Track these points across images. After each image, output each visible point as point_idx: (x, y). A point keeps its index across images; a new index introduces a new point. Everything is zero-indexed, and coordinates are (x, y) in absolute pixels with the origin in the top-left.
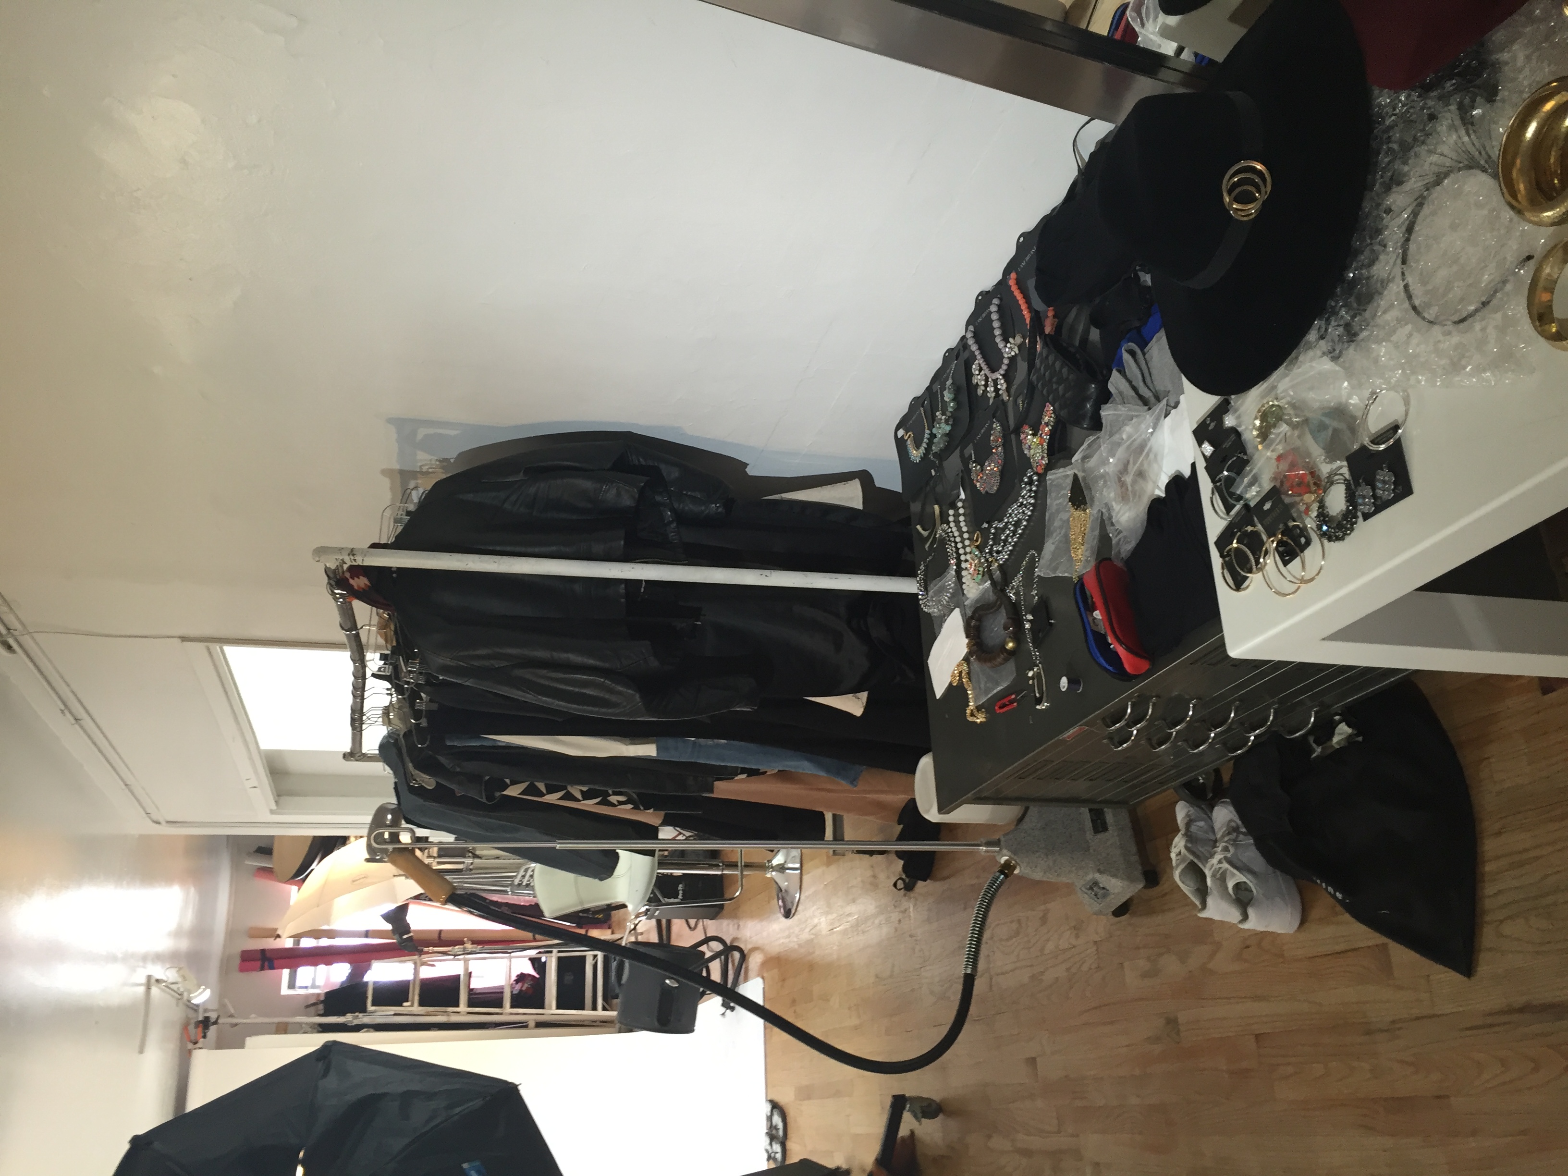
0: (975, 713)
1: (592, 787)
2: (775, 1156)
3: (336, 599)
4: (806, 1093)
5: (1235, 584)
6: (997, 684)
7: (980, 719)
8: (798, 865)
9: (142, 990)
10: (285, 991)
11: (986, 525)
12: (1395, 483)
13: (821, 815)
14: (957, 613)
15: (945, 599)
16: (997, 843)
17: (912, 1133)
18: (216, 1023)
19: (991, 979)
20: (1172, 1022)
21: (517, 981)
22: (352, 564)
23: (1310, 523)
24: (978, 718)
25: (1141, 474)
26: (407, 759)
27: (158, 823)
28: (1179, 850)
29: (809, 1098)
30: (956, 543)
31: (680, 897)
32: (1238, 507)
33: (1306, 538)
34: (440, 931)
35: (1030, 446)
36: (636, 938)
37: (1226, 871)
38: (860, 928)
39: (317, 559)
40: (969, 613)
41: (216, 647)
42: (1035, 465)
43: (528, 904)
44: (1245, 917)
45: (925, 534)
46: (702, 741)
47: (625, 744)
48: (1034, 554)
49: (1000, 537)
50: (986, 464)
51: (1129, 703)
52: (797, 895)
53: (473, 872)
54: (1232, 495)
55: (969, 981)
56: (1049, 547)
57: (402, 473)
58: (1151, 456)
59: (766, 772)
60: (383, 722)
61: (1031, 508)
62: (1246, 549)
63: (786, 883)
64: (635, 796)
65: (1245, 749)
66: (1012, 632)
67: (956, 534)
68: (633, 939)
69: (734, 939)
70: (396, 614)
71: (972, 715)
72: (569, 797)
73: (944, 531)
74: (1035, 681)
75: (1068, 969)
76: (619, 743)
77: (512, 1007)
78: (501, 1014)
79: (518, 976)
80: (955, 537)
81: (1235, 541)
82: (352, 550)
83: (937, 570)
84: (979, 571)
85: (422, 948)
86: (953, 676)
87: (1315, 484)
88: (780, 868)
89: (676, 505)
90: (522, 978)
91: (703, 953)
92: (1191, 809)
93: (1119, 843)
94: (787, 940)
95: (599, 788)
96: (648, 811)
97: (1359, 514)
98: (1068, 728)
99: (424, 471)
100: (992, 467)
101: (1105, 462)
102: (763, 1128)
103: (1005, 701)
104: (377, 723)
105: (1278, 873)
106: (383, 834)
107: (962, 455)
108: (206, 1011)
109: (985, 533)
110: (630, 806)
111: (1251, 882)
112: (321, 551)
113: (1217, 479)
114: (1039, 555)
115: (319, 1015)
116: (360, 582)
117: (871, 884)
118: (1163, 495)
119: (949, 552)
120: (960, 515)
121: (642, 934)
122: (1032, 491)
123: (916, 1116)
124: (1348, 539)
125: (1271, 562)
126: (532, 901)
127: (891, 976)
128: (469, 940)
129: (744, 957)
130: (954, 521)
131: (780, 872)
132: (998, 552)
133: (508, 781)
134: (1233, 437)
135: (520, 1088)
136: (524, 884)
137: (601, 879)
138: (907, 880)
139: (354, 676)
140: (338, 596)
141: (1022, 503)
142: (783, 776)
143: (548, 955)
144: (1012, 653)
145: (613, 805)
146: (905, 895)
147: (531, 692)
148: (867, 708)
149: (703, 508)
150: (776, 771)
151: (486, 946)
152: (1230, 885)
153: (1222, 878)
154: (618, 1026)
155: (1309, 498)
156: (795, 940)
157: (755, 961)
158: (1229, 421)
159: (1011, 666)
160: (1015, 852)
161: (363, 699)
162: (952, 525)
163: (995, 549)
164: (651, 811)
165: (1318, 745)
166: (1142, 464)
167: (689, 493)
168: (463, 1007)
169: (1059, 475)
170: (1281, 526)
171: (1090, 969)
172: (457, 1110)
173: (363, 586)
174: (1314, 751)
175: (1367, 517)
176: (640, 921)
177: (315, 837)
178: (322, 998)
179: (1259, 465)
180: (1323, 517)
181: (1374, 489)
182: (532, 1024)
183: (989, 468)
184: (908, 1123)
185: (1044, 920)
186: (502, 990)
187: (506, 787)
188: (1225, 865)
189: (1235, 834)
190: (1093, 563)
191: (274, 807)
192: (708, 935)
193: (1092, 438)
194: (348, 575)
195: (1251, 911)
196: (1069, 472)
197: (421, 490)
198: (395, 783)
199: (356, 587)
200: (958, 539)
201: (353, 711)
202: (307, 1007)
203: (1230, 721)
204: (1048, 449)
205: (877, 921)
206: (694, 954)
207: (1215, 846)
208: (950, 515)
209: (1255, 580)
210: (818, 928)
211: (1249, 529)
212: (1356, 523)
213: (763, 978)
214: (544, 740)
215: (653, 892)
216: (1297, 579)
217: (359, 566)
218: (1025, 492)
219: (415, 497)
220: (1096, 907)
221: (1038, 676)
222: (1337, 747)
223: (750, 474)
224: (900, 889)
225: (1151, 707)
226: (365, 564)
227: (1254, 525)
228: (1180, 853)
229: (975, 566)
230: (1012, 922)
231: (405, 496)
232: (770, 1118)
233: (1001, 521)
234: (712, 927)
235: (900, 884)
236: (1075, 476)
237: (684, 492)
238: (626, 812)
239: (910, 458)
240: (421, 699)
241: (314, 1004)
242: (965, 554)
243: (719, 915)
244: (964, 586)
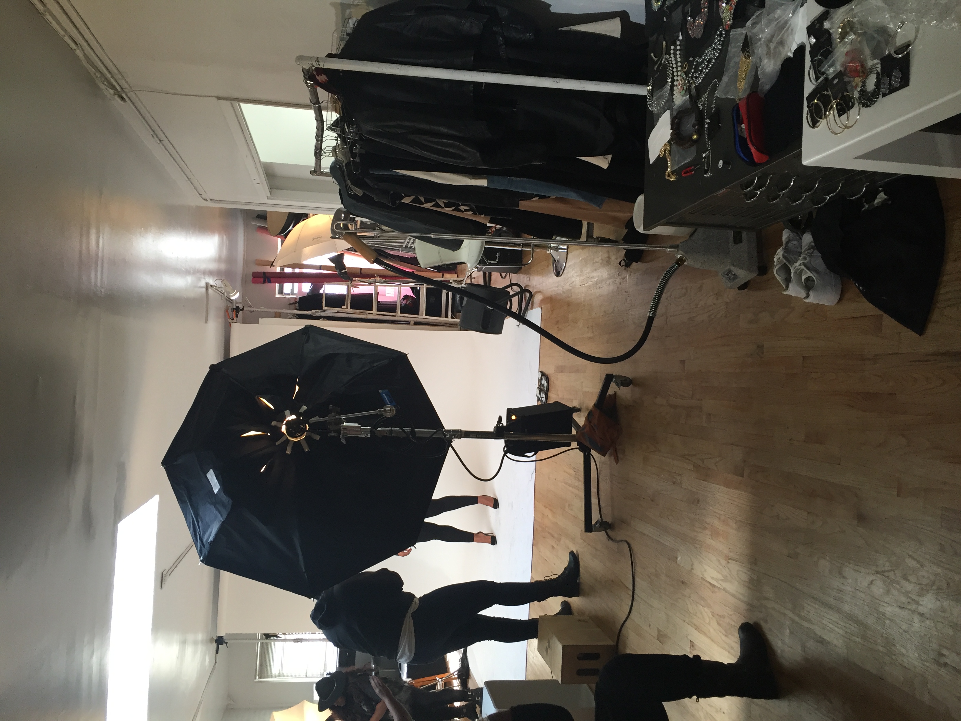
0: (671, 175)
1: (450, 200)
2: (541, 399)
3: (308, 86)
4: (561, 369)
5: (812, 124)
6: (685, 159)
7: (673, 179)
8: (566, 247)
9: (204, 290)
10: (277, 295)
11: (691, 59)
12: (901, 78)
13: (581, 222)
14: (668, 112)
15: (662, 103)
16: (677, 247)
17: (615, 393)
18: (242, 310)
19: (667, 318)
20: (760, 347)
21: (403, 299)
22: (317, 67)
23: (856, 95)
24: (672, 178)
25: (782, 43)
26: (347, 178)
27: (206, 200)
28: (779, 257)
29: (562, 372)
30: (673, 68)
31: (497, 260)
32: (822, 78)
33: (852, 103)
34: (361, 269)
35: (723, 11)
36: (471, 281)
37: (803, 269)
38: (598, 286)
39: (298, 63)
40: (675, 113)
41: (236, 104)
42: (724, 24)
43: (410, 257)
44: (808, 296)
45: (656, 59)
46: (514, 179)
47: (470, 179)
48: (717, 82)
49: (699, 68)
50: (697, 18)
51: (757, 177)
52: (564, 264)
53: (380, 238)
54: (820, 71)
55: (650, 320)
56: (725, 79)
57: (342, 4)
58: (790, 30)
59: (550, 197)
60: (332, 155)
61: (719, 52)
62: (821, 105)
63: (558, 257)
64: (474, 207)
65: (823, 204)
66: (698, 129)
67: (674, 62)
68: (469, 281)
69: (527, 286)
70: (342, 97)
71: (669, 176)
72: (437, 205)
73: (667, 59)
74: (706, 160)
75: (709, 316)
76: (466, 178)
77: (401, 313)
78: (395, 316)
79: (404, 296)
80: (673, 64)
81: (816, 100)
82: (317, 58)
83: (659, 85)
84: (684, 88)
85: (352, 278)
86: (661, 151)
87: (863, 72)
88: (555, 248)
89: (505, 34)
90: (406, 297)
91: (509, 292)
92: (791, 233)
93: (747, 251)
94: (557, 289)
95: (455, 202)
96: (481, 216)
97: (881, 93)
98: (720, 189)
99: (354, 4)
100: (700, 21)
101: (763, 31)
102: (536, 385)
103: (688, 170)
104: (329, 155)
105: (832, 273)
106: (340, 224)
107: (683, 9)
108: (237, 303)
109: (690, 64)
110: (471, 213)
111: (815, 276)
112: (300, 58)
113: (814, 60)
114: (719, 82)
115: (297, 310)
116: (322, 78)
117: (607, 261)
118: (792, 56)
119: (668, 74)
120: (677, 50)
121: (474, 278)
122: (721, 40)
123: (617, 385)
124: (873, 107)
125: (832, 114)
126: (412, 256)
127: (613, 313)
128: (377, 275)
129: (531, 296)
130: (673, 54)
131: (556, 251)
132: (696, 78)
133: (403, 195)
134: (827, 36)
135: (408, 355)
136: (409, 247)
137: (453, 251)
138: (627, 261)
139: (317, 128)
140: (309, 84)
141: (714, 48)
142: (559, 200)
143: (421, 286)
144: (695, 141)
145: (462, 212)
146: (625, 269)
147: (418, 149)
148: (610, 165)
149: (522, 36)
150: (555, 197)
151: (387, 280)
152: (803, 278)
153: (799, 274)
154: (459, 327)
155: (858, 80)
156: (561, 289)
157: (538, 298)
158: (827, 25)
159: (694, 149)
160: (686, 252)
161: (322, 142)
162: (672, 56)
163: (695, 75)
164: (483, 216)
165: (867, 204)
166: (783, 35)
167: (514, 26)
168: (374, 311)
169: (737, 32)
170: (840, 95)
171: (721, 317)
172: (375, 364)
173: (324, 80)
174: (864, 206)
175: (884, 95)
176: (473, 272)
177: (289, 213)
178: (298, 300)
179: (836, 56)
180: (863, 92)
181: (890, 79)
182: (412, 323)
183: (698, 22)
184: (613, 388)
185: (700, 289)
186: (396, 303)
187: (402, 198)
188: (802, 267)
189: (812, 250)
190: (748, 92)
191: (269, 195)
192: (512, 283)
193: (759, 12)
194: (315, 73)
195: (811, 293)
196: (744, 31)
197: (355, 19)
198: (340, 189)
199: (320, 81)
200: (674, 66)
201: (316, 148)
202: (290, 304)
203: (815, 189)
204: (734, 14)
205: (608, 282)
206: (503, 294)
207: (800, 256)
208: (671, 50)
209: (823, 123)
210: (574, 283)
211: (826, 92)
212: (878, 98)
213: (541, 308)
214: (425, 174)
215: (482, 257)
216: (843, 125)
217: (321, 68)
218: (716, 41)
219: (352, 23)
220: (729, 284)
221: (707, 157)
222: (876, 206)
223: (552, 11)
224: (623, 266)
225: (769, 180)
226: (325, 67)
227: (828, 91)
228: (780, 258)
229: (682, 84)
230: (682, 289)
231: (345, 22)
232: (540, 381)
233: (700, 57)
234: (515, 278)
235: (623, 263)
236: (746, 35)
237: (511, 25)
238: (468, 215)
239: (652, 8)
240: (356, 147)
241: (293, 303)
242: (677, 76)
243: (519, 272)
244: (674, 97)
